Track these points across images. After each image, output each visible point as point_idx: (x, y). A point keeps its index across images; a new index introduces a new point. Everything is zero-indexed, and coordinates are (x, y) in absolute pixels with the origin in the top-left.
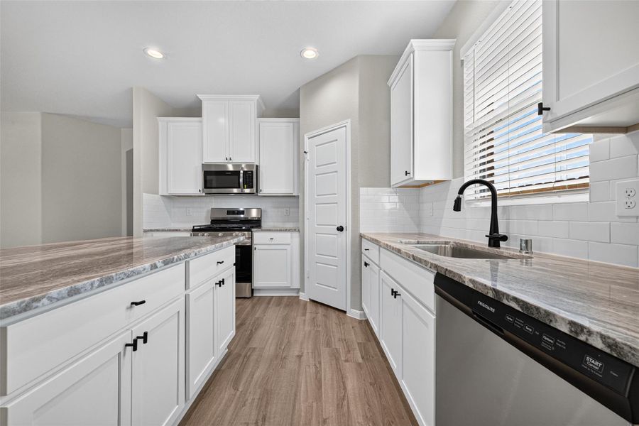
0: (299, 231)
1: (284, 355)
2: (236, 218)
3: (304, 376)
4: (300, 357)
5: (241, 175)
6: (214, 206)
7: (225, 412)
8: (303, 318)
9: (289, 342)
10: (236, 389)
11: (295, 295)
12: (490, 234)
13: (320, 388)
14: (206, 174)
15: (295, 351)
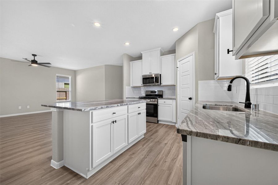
0: (175, 99)
1: (161, 142)
2: (154, 94)
3: (165, 149)
4: (166, 144)
5: (154, 78)
6: (147, 90)
7: (138, 150)
8: (173, 133)
9: (164, 139)
10: (143, 146)
11: (174, 125)
12: (245, 102)
13: (168, 154)
14: (144, 79)
15: (166, 142)
